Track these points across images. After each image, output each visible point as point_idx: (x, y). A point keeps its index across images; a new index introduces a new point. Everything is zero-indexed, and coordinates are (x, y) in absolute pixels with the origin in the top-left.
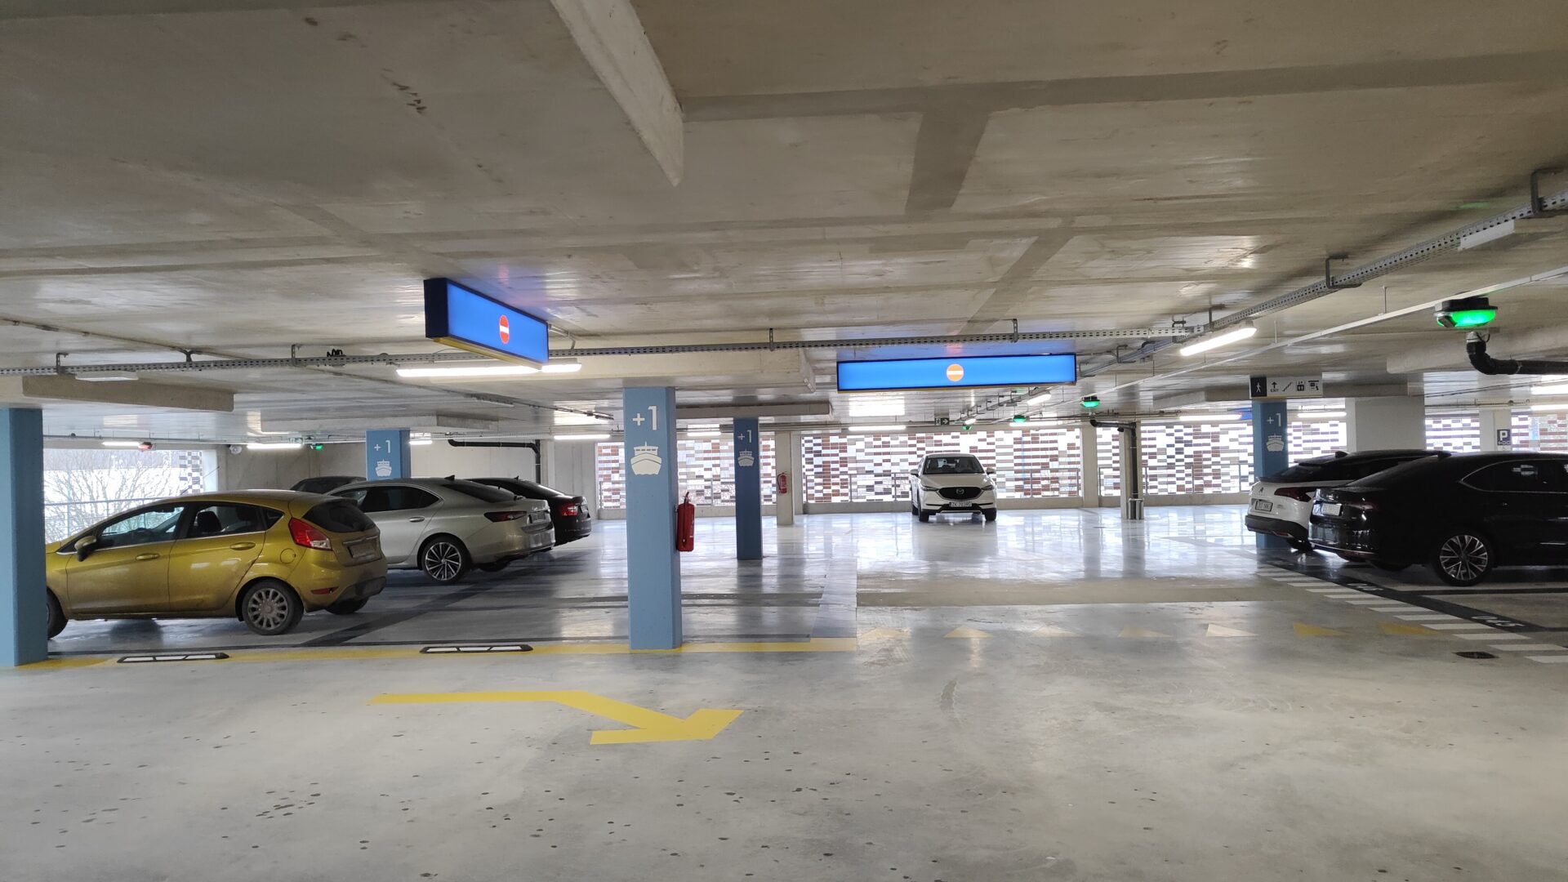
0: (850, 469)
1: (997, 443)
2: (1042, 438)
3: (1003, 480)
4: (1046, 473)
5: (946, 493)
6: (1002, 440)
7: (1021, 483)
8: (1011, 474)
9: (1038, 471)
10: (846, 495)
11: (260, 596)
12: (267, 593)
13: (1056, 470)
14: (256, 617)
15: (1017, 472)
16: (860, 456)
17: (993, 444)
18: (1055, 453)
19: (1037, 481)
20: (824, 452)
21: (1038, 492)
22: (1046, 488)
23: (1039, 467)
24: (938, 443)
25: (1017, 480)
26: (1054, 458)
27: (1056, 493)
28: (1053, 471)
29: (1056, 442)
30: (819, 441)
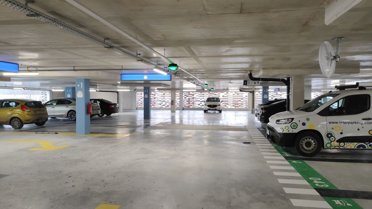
0: (195, 100)
1: (229, 95)
2: (239, 94)
3: (230, 104)
4: (240, 102)
5: (209, 106)
6: (230, 94)
7: (234, 104)
8: (232, 102)
9: (238, 102)
10: (193, 106)
11: (14, 121)
12: (16, 120)
13: (243, 102)
14: (13, 125)
15: (233, 102)
16: (197, 97)
17: (228, 95)
18: (242, 98)
19: (238, 104)
20: (189, 96)
21: (238, 107)
22: (240, 106)
23: (238, 101)
24: (215, 95)
25: (233, 104)
26: (242, 99)
27: (242, 107)
28: (241, 102)
29: (243, 95)
30: (188, 93)
